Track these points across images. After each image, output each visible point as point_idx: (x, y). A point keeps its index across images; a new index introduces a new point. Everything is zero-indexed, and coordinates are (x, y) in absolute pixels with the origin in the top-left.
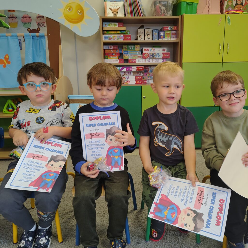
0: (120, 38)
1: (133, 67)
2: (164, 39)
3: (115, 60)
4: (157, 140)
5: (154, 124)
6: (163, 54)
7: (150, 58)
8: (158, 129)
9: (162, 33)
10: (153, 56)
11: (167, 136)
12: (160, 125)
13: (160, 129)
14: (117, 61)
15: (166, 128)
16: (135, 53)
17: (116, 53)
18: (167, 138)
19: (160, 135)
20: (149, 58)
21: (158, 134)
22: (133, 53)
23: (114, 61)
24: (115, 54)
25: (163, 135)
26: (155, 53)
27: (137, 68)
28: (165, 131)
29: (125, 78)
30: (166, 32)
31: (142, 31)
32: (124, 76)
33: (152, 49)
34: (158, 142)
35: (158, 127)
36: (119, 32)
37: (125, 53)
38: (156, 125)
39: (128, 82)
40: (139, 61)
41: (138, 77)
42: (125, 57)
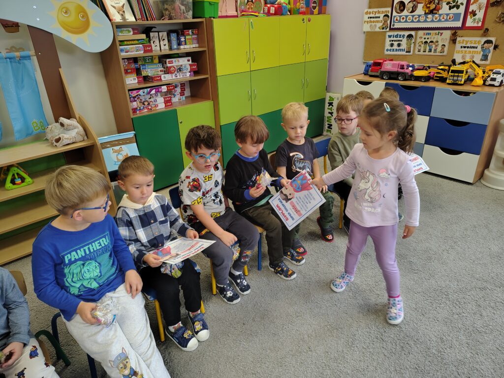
0: (140, 50)
1: (163, 87)
2: (186, 47)
3: (132, 78)
4: (295, 167)
5: (291, 155)
6: (190, 65)
7: (178, 72)
8: (295, 158)
9: (183, 39)
10: (180, 69)
11: (303, 162)
12: (297, 155)
13: (297, 158)
14: (135, 79)
15: (302, 157)
16: (155, 66)
17: (131, 69)
18: (303, 164)
19: (297, 162)
20: (176, 72)
21: (296, 163)
22: (152, 67)
23: (131, 80)
24: (130, 71)
25: (300, 162)
26: (181, 66)
27: (167, 87)
28: (301, 159)
29: (152, 101)
30: (187, 37)
31: (155, 36)
32: (150, 100)
33: (177, 61)
34: (296, 168)
35: (296, 156)
36: (137, 42)
37: (143, 67)
38: (294, 156)
39: (156, 106)
40: (165, 77)
41: (166, 98)
42: (144, 74)
